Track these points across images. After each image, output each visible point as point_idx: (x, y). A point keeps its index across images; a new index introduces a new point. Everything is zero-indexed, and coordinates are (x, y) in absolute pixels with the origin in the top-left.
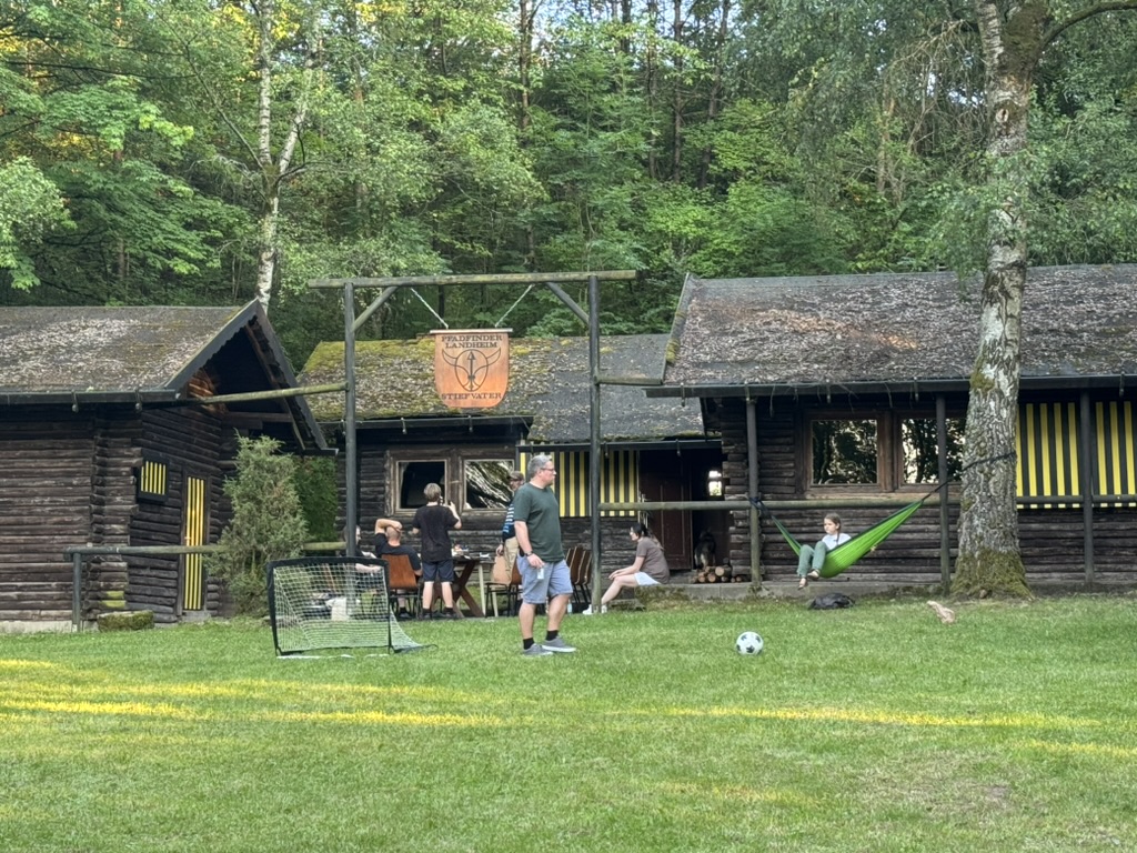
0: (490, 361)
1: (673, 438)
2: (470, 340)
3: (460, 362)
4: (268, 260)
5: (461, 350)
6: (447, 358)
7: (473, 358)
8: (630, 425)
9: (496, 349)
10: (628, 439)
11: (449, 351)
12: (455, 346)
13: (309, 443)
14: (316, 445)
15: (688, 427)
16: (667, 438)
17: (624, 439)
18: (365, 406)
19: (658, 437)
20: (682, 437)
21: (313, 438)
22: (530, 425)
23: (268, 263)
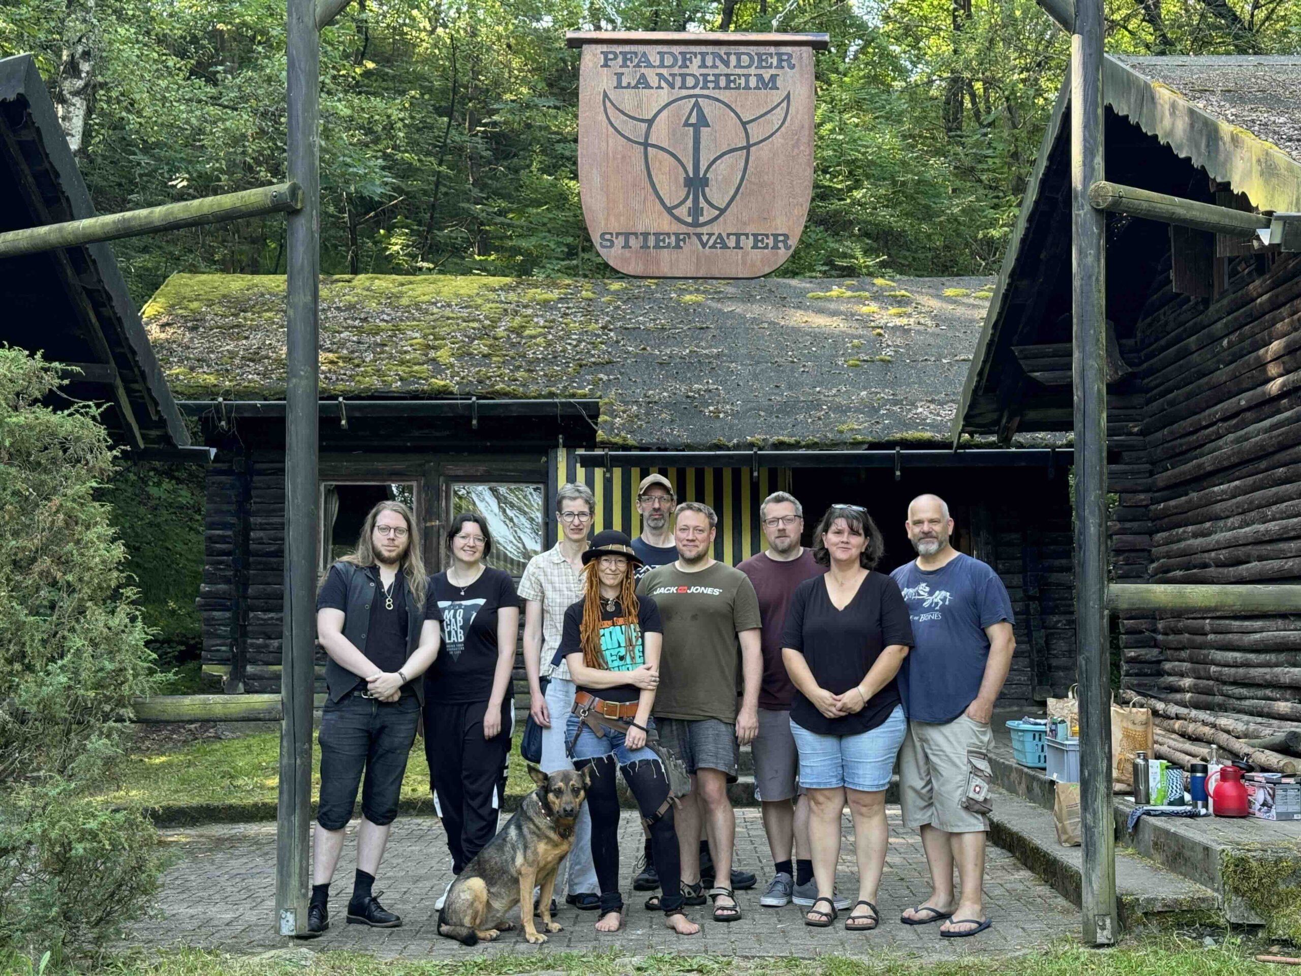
0: (756, 132)
1: (890, 445)
2: (694, 67)
3: (660, 134)
4: (76, 93)
5: (664, 95)
6: (618, 120)
7: (703, 121)
8: (790, 421)
9: (776, 96)
10: (797, 445)
11: (627, 99)
12: (643, 83)
13: (154, 433)
14: (167, 439)
15: (907, 426)
16: (873, 446)
17: (790, 446)
18: (265, 375)
19: (856, 444)
20: (905, 444)
21: (162, 423)
22: (595, 416)
23: (76, 100)
